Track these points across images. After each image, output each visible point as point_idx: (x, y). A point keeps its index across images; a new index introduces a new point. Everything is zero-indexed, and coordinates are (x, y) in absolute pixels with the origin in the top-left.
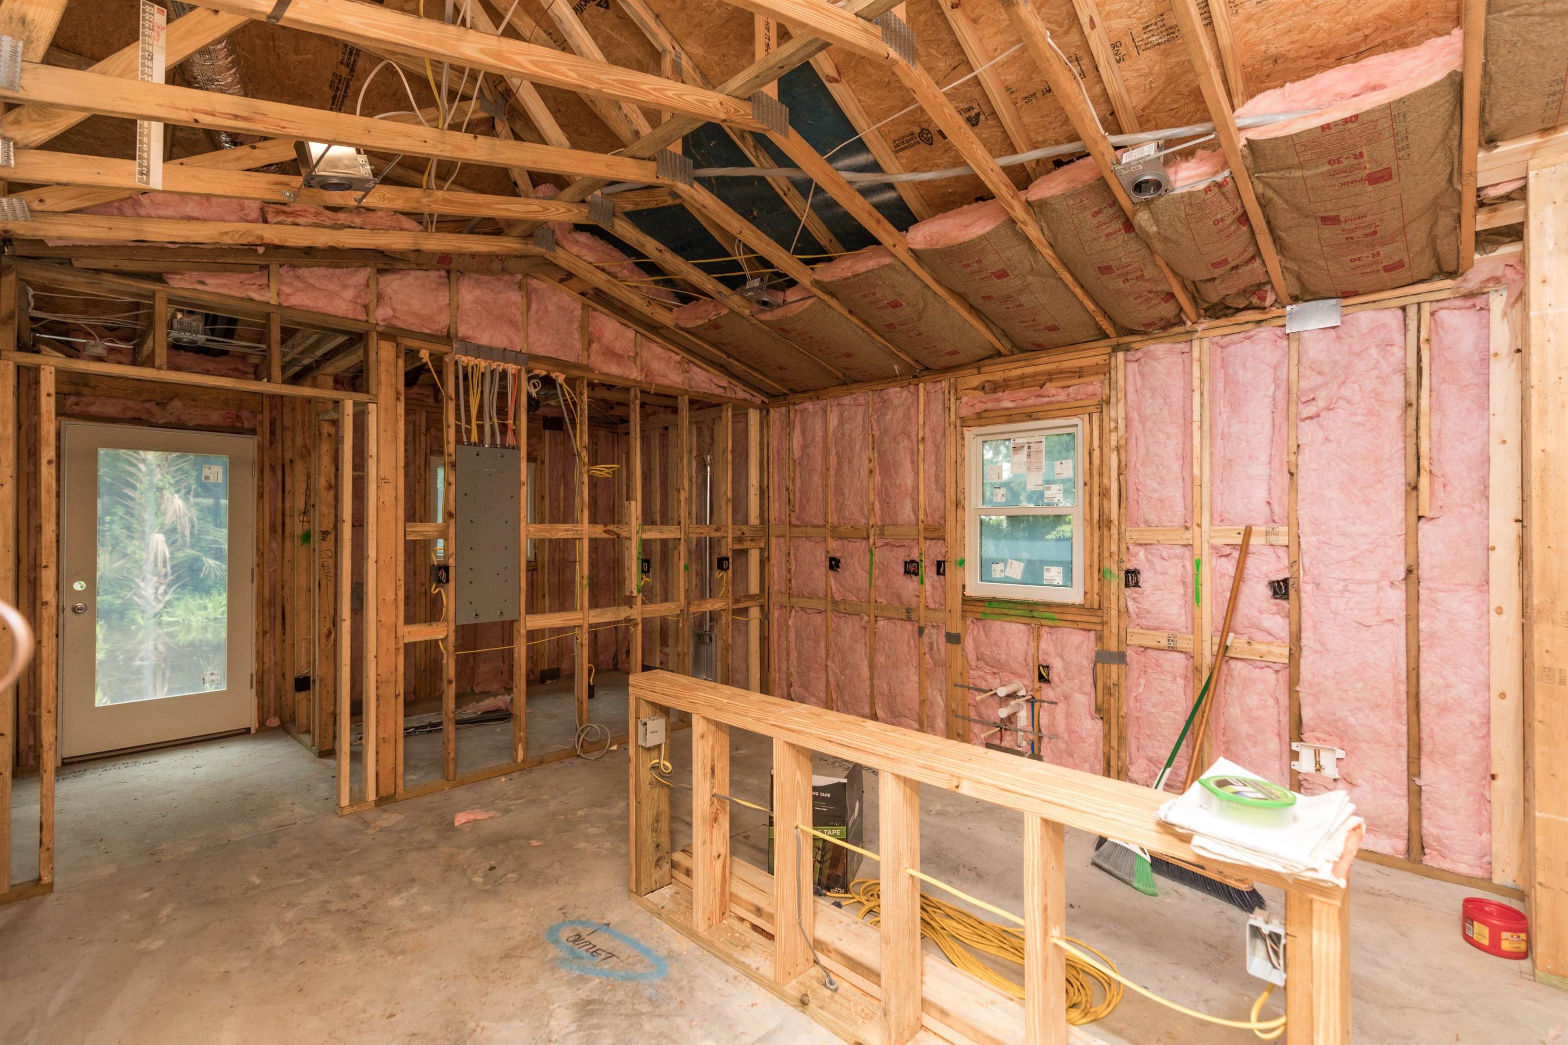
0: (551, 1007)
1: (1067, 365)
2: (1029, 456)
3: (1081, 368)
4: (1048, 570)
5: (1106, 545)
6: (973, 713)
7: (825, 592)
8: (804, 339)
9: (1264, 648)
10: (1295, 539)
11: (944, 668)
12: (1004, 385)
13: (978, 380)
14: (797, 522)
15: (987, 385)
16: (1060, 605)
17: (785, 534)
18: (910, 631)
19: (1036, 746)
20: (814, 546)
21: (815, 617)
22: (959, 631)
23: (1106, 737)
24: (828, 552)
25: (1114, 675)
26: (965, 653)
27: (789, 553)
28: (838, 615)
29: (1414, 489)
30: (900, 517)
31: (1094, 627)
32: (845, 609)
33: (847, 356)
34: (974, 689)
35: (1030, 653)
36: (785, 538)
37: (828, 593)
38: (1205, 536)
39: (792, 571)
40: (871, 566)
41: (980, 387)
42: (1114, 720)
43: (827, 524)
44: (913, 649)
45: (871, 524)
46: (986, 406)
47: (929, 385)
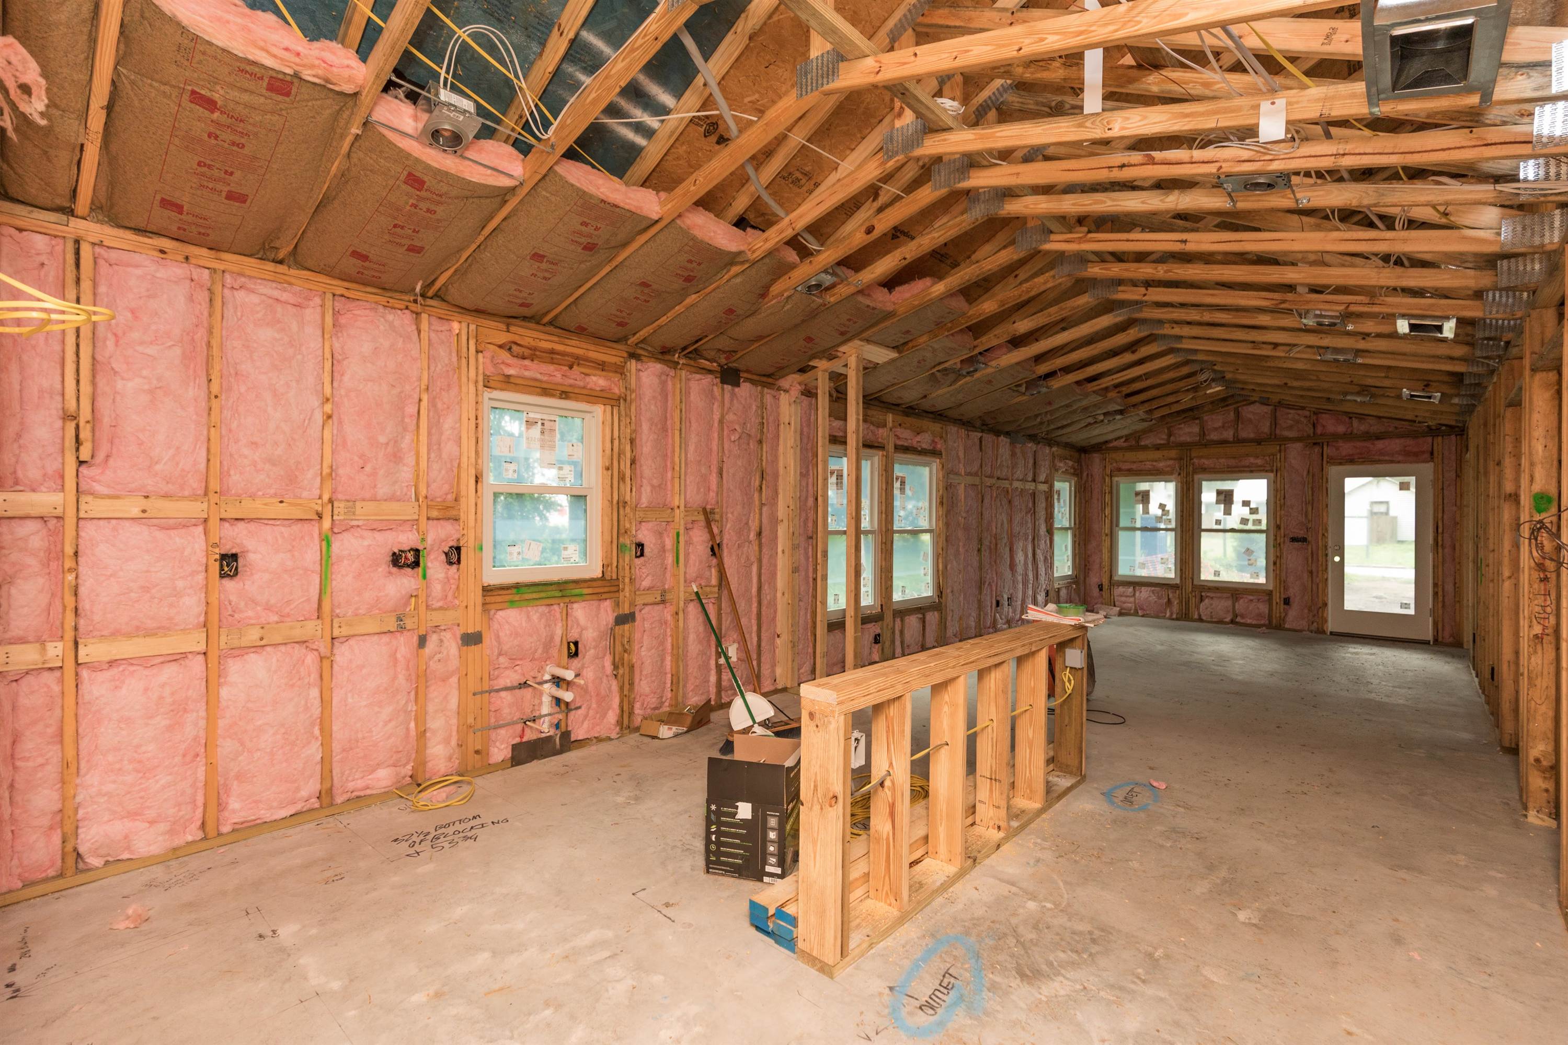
0: (1044, 999)
1: (593, 355)
2: (542, 433)
3: (604, 362)
5: (621, 523)
6: (493, 720)
7: (202, 619)
8: (416, 206)
9: (708, 589)
10: (722, 517)
11: (454, 680)
12: (533, 354)
13: (503, 338)
14: (98, 488)
15: (514, 348)
16: (585, 581)
17: (59, 512)
18: (404, 645)
19: (563, 724)
20: (159, 535)
21: (170, 671)
22: (478, 629)
23: (621, 688)
24: (215, 545)
25: (627, 634)
26: (488, 652)
27: (76, 554)
28: (240, 651)
29: (761, 488)
30: (383, 490)
31: (612, 595)
32: (262, 639)
33: (413, 249)
34: (498, 691)
35: (559, 631)
36: (52, 523)
37: (214, 618)
38: (682, 515)
39: (82, 591)
40: (326, 563)
41: (507, 347)
42: (627, 671)
43: (211, 494)
44: (408, 669)
45: (326, 497)
46: (511, 372)
47: (433, 319)
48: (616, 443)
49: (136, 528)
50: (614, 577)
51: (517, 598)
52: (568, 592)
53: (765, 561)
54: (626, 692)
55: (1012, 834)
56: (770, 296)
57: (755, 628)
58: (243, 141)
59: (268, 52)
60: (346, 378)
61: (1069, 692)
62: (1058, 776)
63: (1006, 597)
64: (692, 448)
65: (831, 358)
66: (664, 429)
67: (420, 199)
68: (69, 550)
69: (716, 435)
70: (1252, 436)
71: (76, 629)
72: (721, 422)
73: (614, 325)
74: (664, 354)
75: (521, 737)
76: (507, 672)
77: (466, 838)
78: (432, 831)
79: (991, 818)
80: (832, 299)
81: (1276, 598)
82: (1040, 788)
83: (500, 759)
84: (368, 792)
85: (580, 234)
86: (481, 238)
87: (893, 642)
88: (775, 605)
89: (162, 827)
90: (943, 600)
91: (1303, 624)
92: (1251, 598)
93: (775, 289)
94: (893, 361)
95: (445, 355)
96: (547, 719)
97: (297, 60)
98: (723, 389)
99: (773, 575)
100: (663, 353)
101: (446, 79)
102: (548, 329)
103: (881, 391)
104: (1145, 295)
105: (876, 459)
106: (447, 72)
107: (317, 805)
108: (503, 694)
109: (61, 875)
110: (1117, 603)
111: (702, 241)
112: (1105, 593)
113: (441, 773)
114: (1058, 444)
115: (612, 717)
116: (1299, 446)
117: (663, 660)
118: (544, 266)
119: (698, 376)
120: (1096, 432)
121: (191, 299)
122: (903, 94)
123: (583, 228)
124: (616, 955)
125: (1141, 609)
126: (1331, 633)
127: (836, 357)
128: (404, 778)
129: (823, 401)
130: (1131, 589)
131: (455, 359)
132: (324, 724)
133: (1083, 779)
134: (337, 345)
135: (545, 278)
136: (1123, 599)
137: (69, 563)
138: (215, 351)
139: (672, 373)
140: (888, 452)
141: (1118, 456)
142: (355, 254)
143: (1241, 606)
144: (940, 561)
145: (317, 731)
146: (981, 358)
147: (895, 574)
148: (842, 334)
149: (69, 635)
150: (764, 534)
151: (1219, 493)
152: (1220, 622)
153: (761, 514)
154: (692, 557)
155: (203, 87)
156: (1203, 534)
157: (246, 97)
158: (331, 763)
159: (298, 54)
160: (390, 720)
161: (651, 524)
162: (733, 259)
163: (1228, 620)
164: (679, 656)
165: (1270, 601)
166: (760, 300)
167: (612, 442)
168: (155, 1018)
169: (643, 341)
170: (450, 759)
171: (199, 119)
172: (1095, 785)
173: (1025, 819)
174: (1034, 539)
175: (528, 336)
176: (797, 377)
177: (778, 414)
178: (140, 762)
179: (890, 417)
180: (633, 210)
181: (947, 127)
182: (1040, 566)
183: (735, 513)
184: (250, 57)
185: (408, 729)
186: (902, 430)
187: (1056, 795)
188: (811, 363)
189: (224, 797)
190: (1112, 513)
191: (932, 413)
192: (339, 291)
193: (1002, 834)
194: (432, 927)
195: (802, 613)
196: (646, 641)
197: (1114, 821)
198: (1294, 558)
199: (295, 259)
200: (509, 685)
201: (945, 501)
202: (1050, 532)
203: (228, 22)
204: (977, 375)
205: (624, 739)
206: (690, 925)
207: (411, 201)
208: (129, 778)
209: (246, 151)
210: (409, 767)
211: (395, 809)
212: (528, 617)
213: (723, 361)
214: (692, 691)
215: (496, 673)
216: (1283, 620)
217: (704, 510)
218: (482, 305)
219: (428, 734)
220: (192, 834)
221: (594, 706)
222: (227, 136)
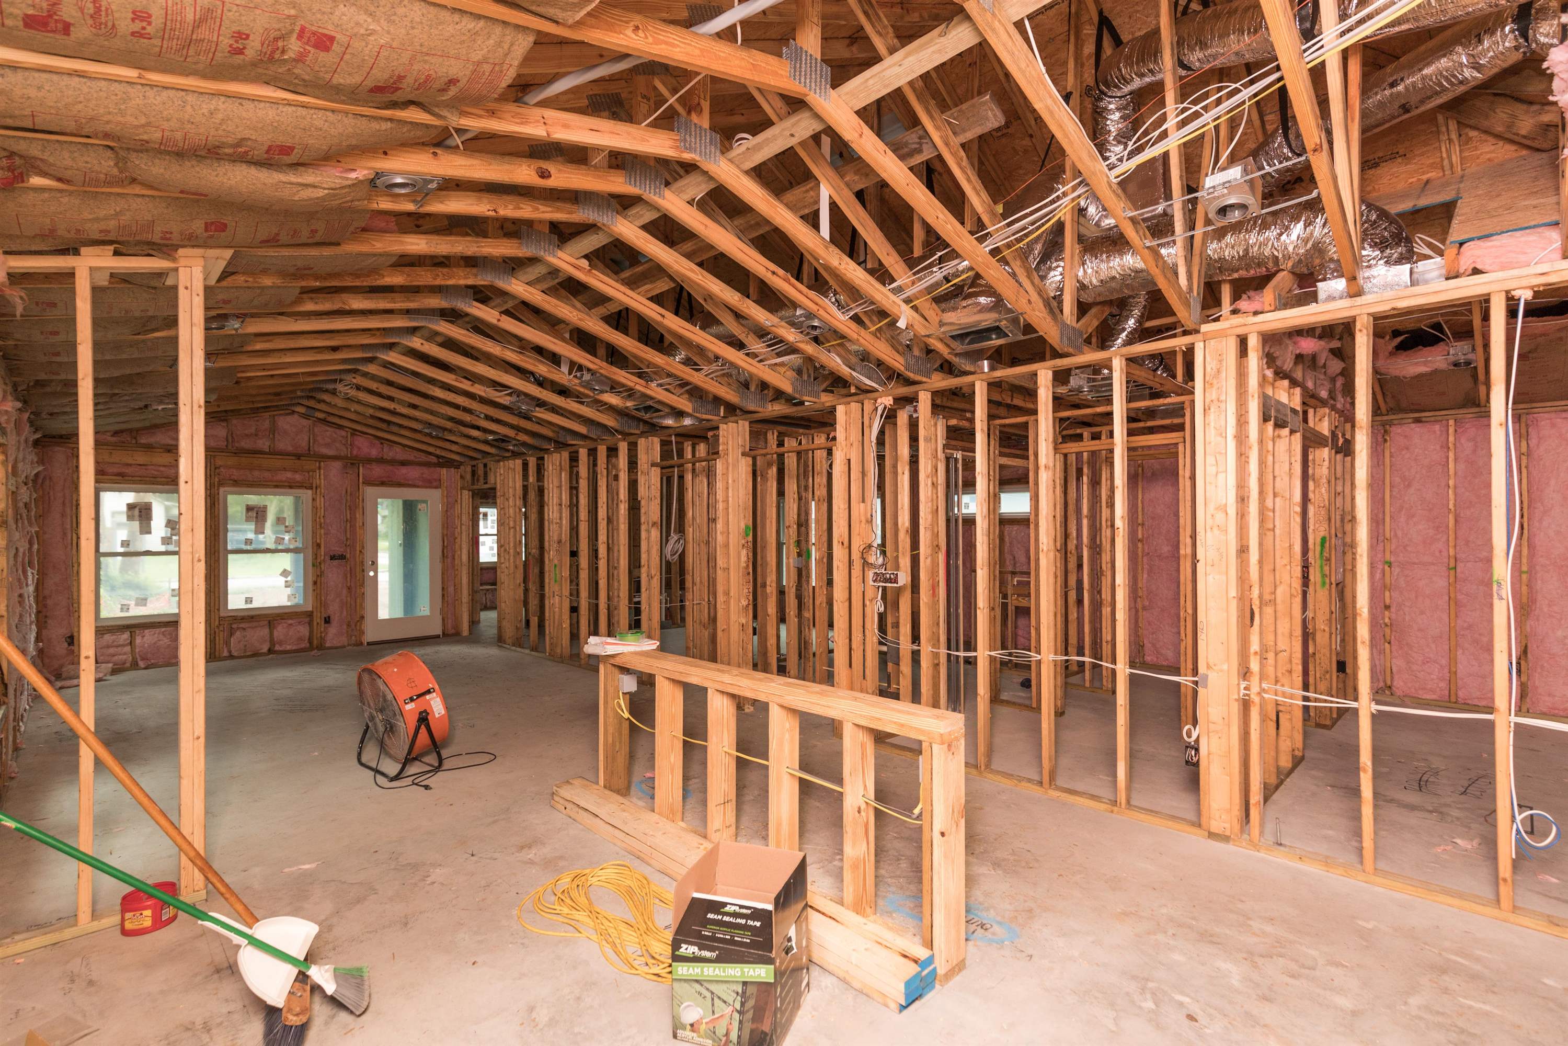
70: (290, 449)
81: (317, 619)
91: (344, 640)
92: (290, 622)
116: (337, 465)
125: (143, 659)
126: (369, 644)
130: (126, 636)
143: (280, 631)
151: (249, 509)
152: (255, 654)
156: (230, 557)
163: (265, 649)
165: (310, 624)
198: (334, 575)
216: (322, 640)
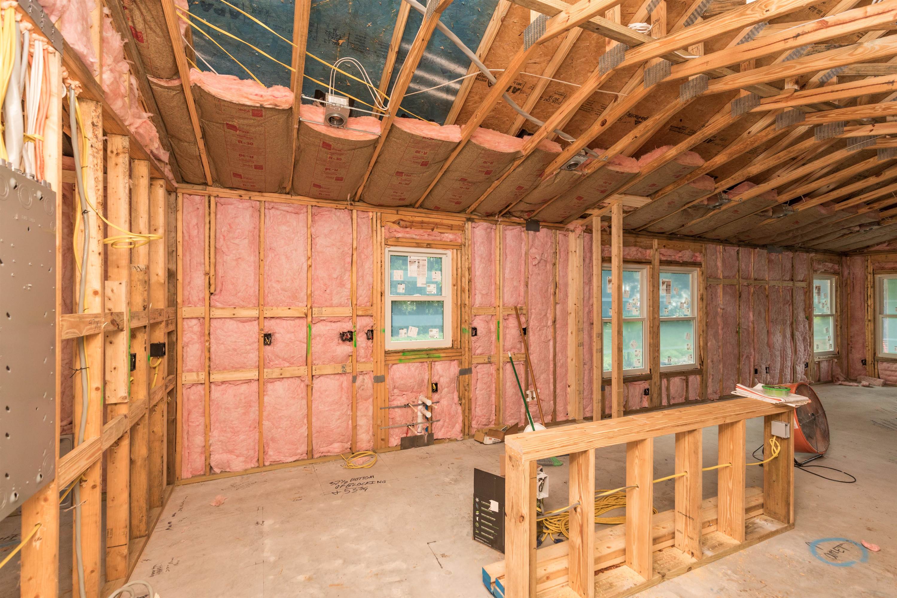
1: (445, 222)
2: (418, 267)
3: (452, 225)
4: (431, 331)
5: (463, 316)
6: (391, 423)
7: (257, 364)
8: (331, 158)
9: (519, 355)
10: (528, 312)
11: (371, 400)
12: (411, 225)
13: (396, 218)
14: (218, 305)
15: (401, 223)
16: (442, 349)
17: (203, 315)
18: (346, 380)
19: (429, 429)
20: (241, 325)
21: (244, 387)
22: (383, 374)
23: (464, 412)
24: (262, 330)
25: (467, 380)
26: (388, 387)
27: (209, 334)
28: (272, 380)
29: (555, 293)
30: (335, 301)
31: (458, 358)
32: (281, 375)
33: (338, 179)
34: (393, 408)
35: (427, 377)
36: (202, 320)
37: (262, 364)
38: (501, 311)
39: (212, 350)
40: (309, 338)
41: (397, 223)
42: (467, 402)
43: (260, 306)
44: (348, 393)
45: (309, 306)
46: (400, 235)
47: (359, 213)
48: (459, 270)
49: (232, 322)
50: (459, 347)
51: (403, 358)
52: (432, 356)
53: (558, 339)
54: (467, 414)
55: (702, 562)
56: (545, 175)
57: (552, 380)
58: (251, 141)
59: (248, 98)
60: (318, 247)
61: (775, 455)
62: (766, 520)
63: (764, 367)
64: (507, 271)
65: (601, 208)
66: (490, 261)
67: (333, 154)
68: (207, 332)
69: (523, 262)
71: (209, 367)
72: (526, 254)
73: (454, 204)
74: (489, 216)
75: (407, 434)
76: (399, 398)
77: (362, 488)
78: (349, 481)
79: (687, 545)
80: (589, 171)
82: (740, 529)
83: (395, 445)
84: (329, 454)
85: (417, 158)
86: (370, 168)
87: (660, 394)
88: (567, 367)
89: (242, 459)
90: (704, 368)
93: (548, 170)
94: (648, 205)
95: (365, 230)
96: (420, 425)
97: (261, 99)
98: (528, 234)
99: (565, 347)
100: (487, 216)
101: (332, 90)
102: (419, 210)
103: (645, 225)
104: (871, 131)
105: (645, 271)
106: (332, 86)
107: (306, 458)
108: (397, 410)
109: (204, 475)
110: (881, 376)
111: (489, 150)
112: (869, 367)
113: (364, 449)
114: (816, 251)
115: (458, 427)
117: (490, 397)
118: (404, 177)
119: (511, 227)
120: (852, 241)
121: (252, 216)
122: (597, 29)
123: (418, 154)
124: (402, 581)
127: (603, 207)
128: (346, 449)
129: (597, 236)
131: (370, 232)
132: (309, 416)
133: (791, 526)
134: (313, 230)
135: (406, 184)
136: (888, 373)
137: (207, 338)
138: (262, 239)
139: (494, 227)
140: (654, 266)
141: (881, 257)
142: (315, 185)
144: (701, 339)
145: (305, 421)
146: (725, 196)
147: (662, 348)
148: (603, 192)
149: (207, 369)
150: (557, 322)
153: (555, 309)
154: (508, 336)
155: (230, 121)
157: (246, 122)
158: (312, 438)
159: (262, 96)
160: (339, 419)
161: (481, 317)
162: (514, 157)
164: (499, 393)
166: (539, 178)
167: (457, 270)
168: (204, 555)
169: (475, 210)
170: (369, 442)
171: (233, 135)
172: (803, 534)
173: (721, 551)
174: (792, 324)
175: (408, 215)
176: (580, 221)
177: (568, 246)
178: (233, 428)
179: (656, 242)
180: (443, 139)
181: (639, 43)
182: (798, 344)
183: (537, 310)
184: (241, 103)
185: (348, 424)
186: (666, 250)
187: (757, 536)
188: (587, 212)
189: (266, 448)
190: (874, 303)
191: (692, 236)
192: (314, 204)
193: (694, 560)
194: (325, 538)
195: (586, 372)
196: (479, 385)
197: (811, 571)
199: (293, 191)
200: (399, 405)
201: (704, 297)
202: (809, 318)
203: (231, 89)
204: (724, 208)
205: (464, 441)
206: (450, 573)
207: (329, 156)
208: (229, 435)
209: (254, 146)
210: (349, 444)
211: (339, 465)
212: (409, 368)
213: (527, 217)
214: (509, 416)
215: (393, 398)
217: (516, 308)
218: (381, 203)
219: (358, 428)
220: (254, 464)
221: (447, 420)
222: (245, 140)
